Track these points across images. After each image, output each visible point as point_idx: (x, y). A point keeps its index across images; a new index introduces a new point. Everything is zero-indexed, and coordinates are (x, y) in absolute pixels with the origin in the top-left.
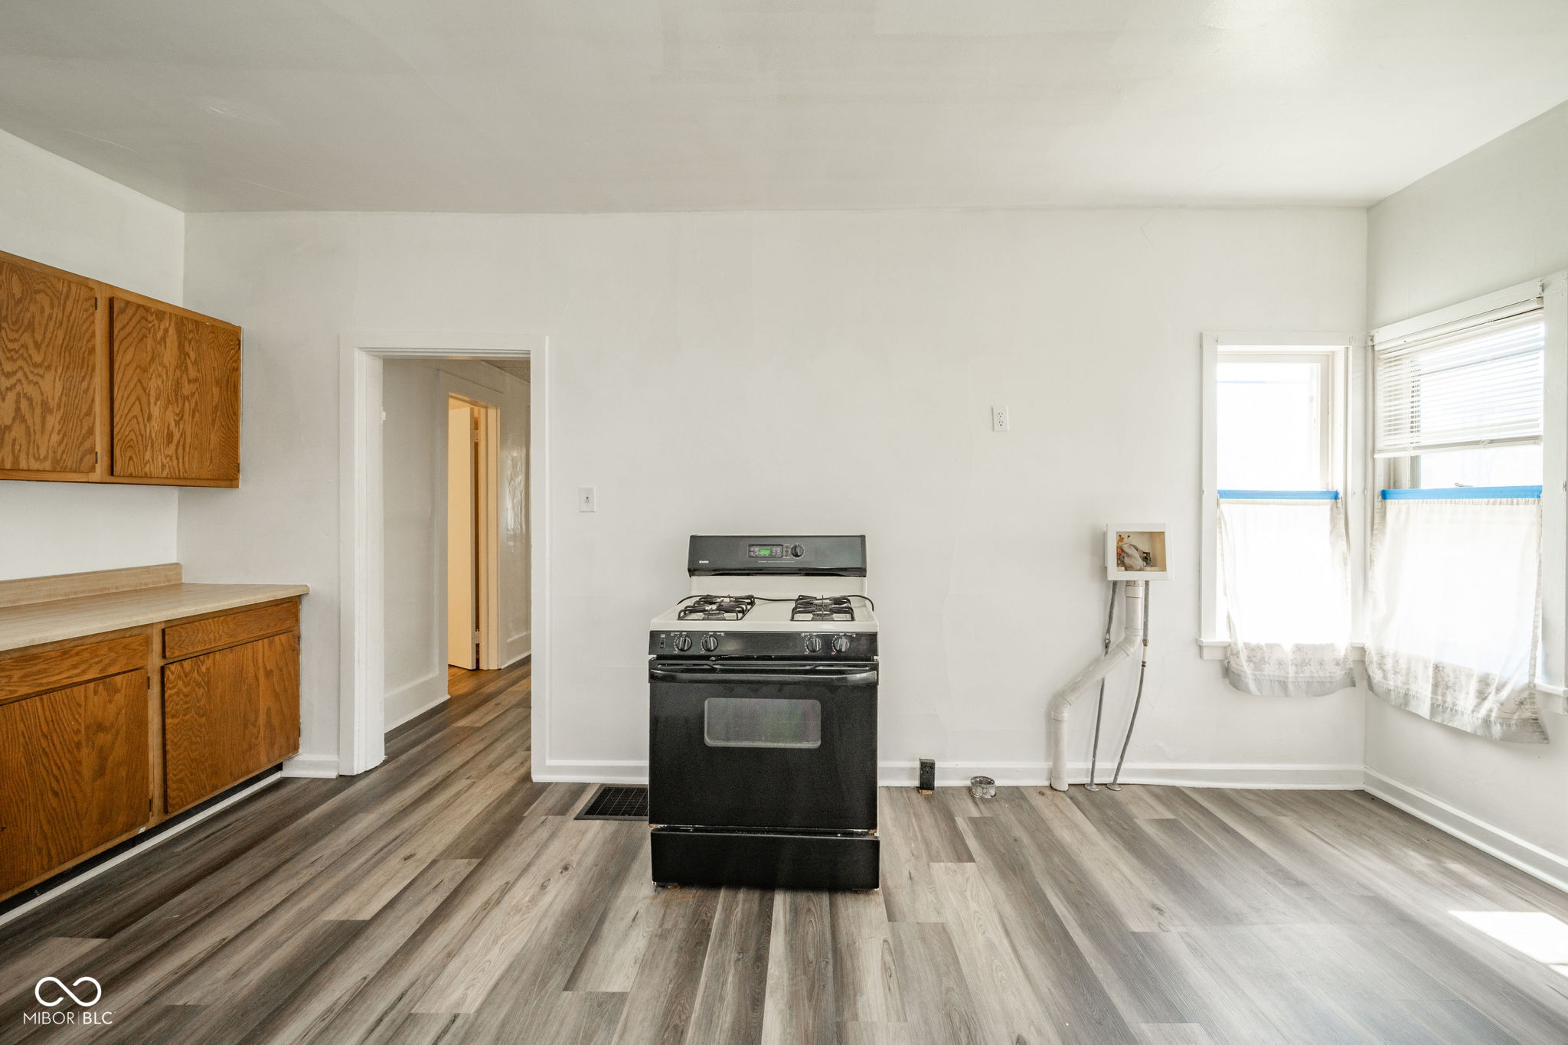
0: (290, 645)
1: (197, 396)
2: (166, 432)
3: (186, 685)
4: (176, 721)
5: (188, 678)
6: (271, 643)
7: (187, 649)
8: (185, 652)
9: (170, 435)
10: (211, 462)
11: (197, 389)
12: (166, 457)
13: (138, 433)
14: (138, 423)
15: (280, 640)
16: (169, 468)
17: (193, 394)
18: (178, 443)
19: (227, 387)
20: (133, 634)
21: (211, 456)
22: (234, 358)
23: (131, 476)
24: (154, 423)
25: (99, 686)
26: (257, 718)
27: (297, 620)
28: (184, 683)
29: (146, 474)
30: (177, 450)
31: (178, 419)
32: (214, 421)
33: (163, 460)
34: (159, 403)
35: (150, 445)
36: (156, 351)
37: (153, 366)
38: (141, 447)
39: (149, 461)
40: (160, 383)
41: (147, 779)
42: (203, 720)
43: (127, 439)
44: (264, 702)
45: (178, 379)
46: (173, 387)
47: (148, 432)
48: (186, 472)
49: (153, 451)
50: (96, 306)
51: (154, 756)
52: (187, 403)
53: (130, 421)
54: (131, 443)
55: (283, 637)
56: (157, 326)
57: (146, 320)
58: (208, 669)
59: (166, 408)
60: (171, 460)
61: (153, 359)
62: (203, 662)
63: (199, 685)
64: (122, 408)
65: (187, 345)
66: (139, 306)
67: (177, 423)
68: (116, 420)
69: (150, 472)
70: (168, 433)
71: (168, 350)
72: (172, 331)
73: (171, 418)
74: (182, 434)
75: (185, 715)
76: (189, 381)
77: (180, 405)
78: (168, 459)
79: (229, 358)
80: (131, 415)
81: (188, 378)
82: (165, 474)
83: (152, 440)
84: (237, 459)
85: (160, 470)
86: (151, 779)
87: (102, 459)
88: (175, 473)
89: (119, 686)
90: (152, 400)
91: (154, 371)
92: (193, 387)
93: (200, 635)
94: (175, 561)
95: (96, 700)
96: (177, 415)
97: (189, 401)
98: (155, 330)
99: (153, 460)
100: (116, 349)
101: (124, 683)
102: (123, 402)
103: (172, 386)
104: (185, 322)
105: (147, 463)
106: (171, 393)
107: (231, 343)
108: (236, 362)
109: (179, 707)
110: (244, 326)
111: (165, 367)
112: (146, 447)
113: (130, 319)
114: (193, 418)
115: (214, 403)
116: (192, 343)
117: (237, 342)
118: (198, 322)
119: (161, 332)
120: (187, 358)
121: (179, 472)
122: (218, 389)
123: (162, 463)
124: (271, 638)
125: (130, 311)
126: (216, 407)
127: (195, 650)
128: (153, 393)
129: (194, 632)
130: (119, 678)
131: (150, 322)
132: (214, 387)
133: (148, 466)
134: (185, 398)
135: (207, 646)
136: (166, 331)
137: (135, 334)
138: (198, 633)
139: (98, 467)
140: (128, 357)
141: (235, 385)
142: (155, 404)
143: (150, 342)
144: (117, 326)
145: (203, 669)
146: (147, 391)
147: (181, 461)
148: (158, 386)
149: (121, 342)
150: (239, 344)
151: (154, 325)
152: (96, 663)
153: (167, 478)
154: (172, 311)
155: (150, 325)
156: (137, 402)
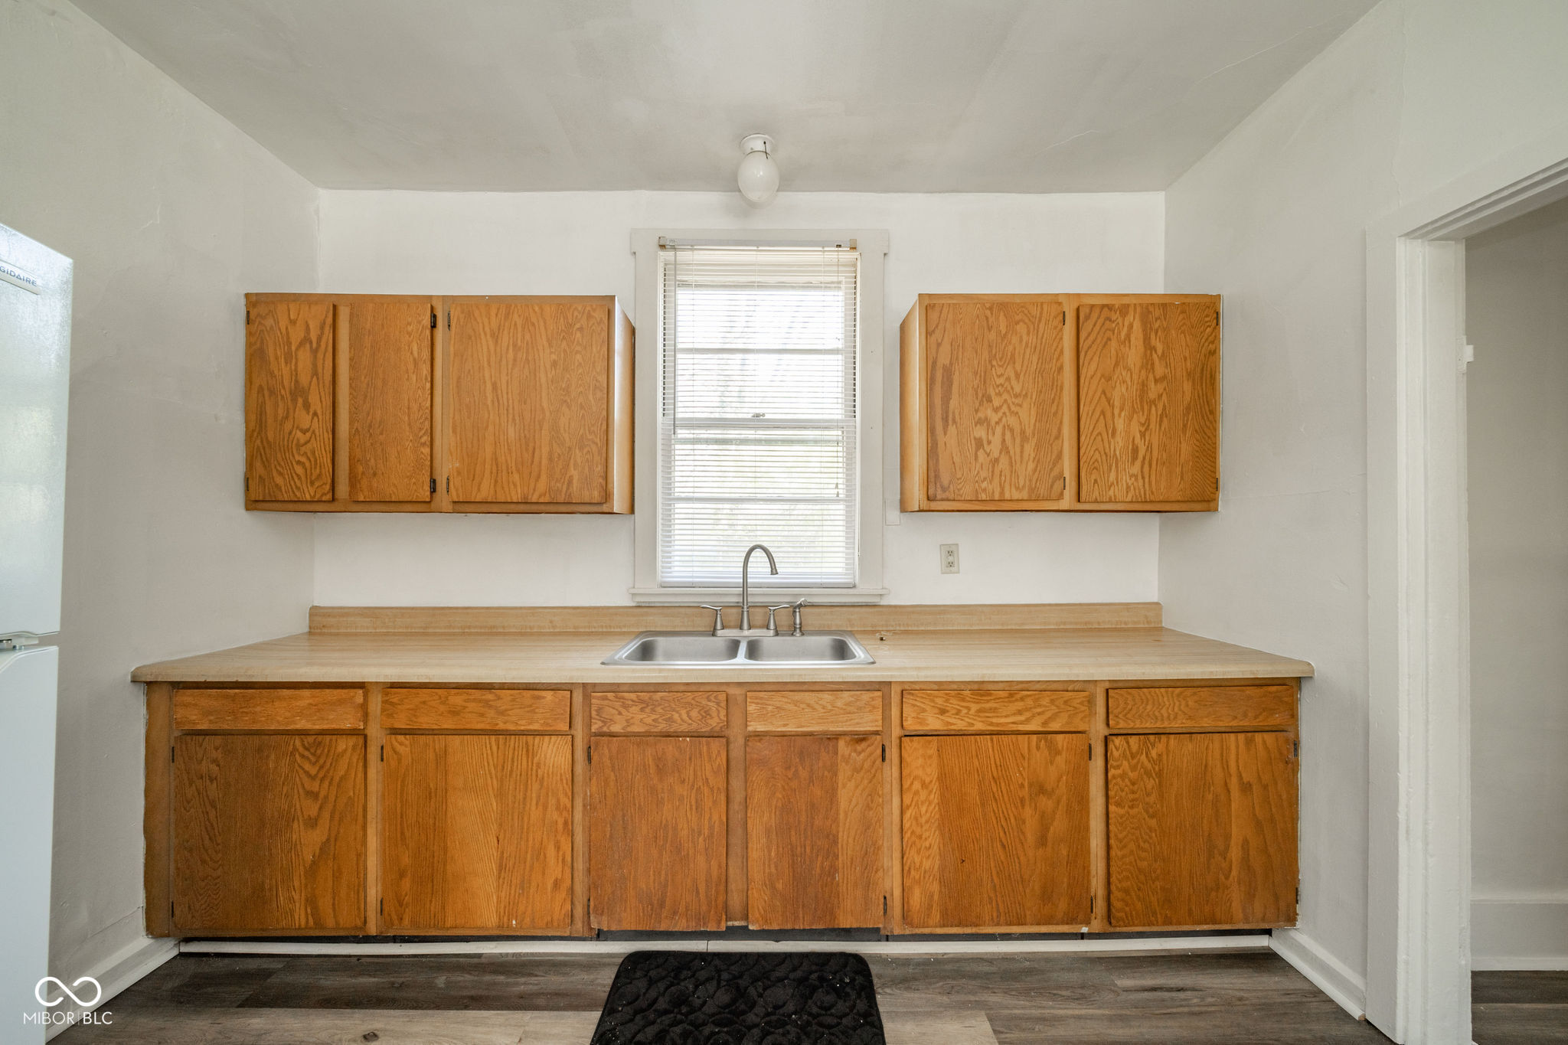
0: (1281, 754)
1: (1164, 397)
2: (1130, 447)
3: (1133, 768)
4: (1121, 811)
5: (1135, 761)
6: (1249, 743)
7: (1134, 722)
8: (1132, 725)
9: (1135, 450)
10: (1182, 478)
11: (1165, 389)
12: (1131, 476)
13: (1103, 453)
14: (1102, 440)
15: (1264, 742)
16: (1135, 489)
17: (1160, 396)
18: (1144, 458)
19: (1202, 378)
20: (1076, 689)
21: (1182, 473)
22: (1211, 339)
23: (1096, 501)
24: (1118, 438)
25: (1040, 741)
26: (1227, 847)
27: (1294, 716)
28: (1130, 766)
29: (1110, 498)
30: (1142, 467)
31: (1143, 429)
32: (1185, 426)
33: (1128, 481)
34: (1123, 414)
35: (1114, 464)
36: (1120, 355)
37: (1117, 372)
38: (1106, 468)
39: (1113, 483)
40: (1124, 390)
41: (1089, 872)
42: (1153, 822)
43: (1093, 460)
44: (1239, 829)
45: (1143, 382)
46: (1138, 393)
47: (1112, 450)
48: (1152, 493)
49: (1117, 471)
50: (1064, 321)
51: (1096, 843)
52: (1153, 408)
53: (1095, 439)
54: (1096, 464)
55: (1269, 738)
56: (1121, 324)
57: (1110, 320)
58: (1160, 755)
59: (1130, 419)
60: (1136, 480)
61: (1117, 364)
62: (1153, 745)
63: (1148, 774)
64: (1087, 427)
65: (1153, 336)
66: (1103, 306)
67: (1143, 435)
68: (1082, 439)
69: (1115, 496)
70: (1133, 449)
71: (1133, 350)
72: (1137, 325)
73: (1136, 429)
74: (1148, 447)
75: (1132, 807)
76: (1156, 381)
77: (1145, 414)
78: (1133, 479)
79: (1203, 340)
80: (1095, 433)
81: (1154, 377)
82: (1129, 499)
83: (1117, 458)
84: (1215, 473)
85: (1125, 492)
86: (1093, 872)
87: (1070, 484)
88: (1141, 497)
89: (1060, 748)
90: (1116, 412)
91: (1118, 377)
92: (1160, 387)
93: (1149, 707)
94: (1155, 600)
95: (1038, 755)
96: (1143, 425)
97: (1156, 406)
98: (1119, 329)
99: (1117, 482)
100: (1081, 364)
101: (1065, 745)
102: (1089, 420)
103: (1137, 390)
104: (1151, 309)
105: (1111, 486)
106: (1136, 399)
107: (1207, 319)
108: (1213, 342)
109: (1124, 794)
110: (1224, 293)
111: (1129, 370)
112: (1111, 466)
113: (1094, 325)
114: (1160, 426)
115: (1185, 403)
116: (1159, 333)
117: (1215, 315)
118: (1166, 304)
119: (1125, 329)
120: (1153, 352)
121: (1145, 494)
122: (1190, 384)
123: (1127, 484)
124: (1249, 734)
125: (1095, 315)
126: (1188, 408)
127: (1142, 726)
128: (1117, 404)
129: (1142, 703)
130: (1060, 737)
131: (1114, 322)
132: (1185, 382)
133: (1112, 488)
134: (1153, 402)
135: (1158, 725)
136: (1131, 326)
137: (1098, 341)
138: (1147, 704)
139: (1066, 493)
140: (1093, 366)
141: (1211, 376)
142: (1120, 416)
143: (1114, 344)
144: (1083, 336)
145: (1154, 753)
146: (1112, 402)
147: (1147, 480)
148: (1123, 395)
149: (1086, 352)
150: (1217, 318)
151: (1118, 323)
152: (1039, 714)
153: (1132, 502)
154: (1134, 302)
155: (1114, 325)
156: (1102, 417)
